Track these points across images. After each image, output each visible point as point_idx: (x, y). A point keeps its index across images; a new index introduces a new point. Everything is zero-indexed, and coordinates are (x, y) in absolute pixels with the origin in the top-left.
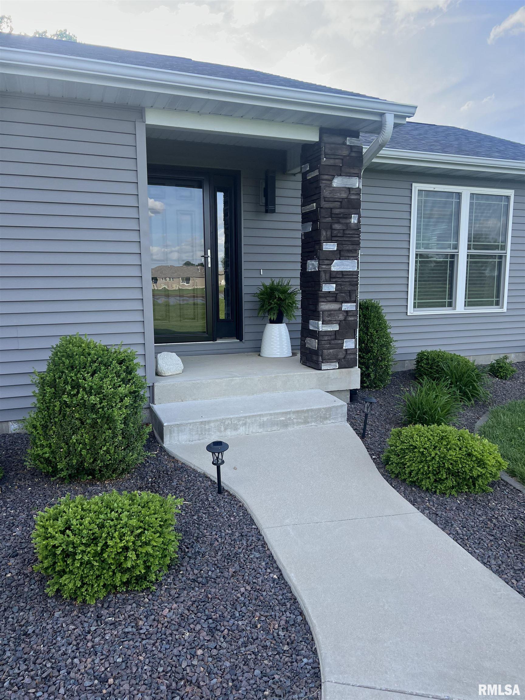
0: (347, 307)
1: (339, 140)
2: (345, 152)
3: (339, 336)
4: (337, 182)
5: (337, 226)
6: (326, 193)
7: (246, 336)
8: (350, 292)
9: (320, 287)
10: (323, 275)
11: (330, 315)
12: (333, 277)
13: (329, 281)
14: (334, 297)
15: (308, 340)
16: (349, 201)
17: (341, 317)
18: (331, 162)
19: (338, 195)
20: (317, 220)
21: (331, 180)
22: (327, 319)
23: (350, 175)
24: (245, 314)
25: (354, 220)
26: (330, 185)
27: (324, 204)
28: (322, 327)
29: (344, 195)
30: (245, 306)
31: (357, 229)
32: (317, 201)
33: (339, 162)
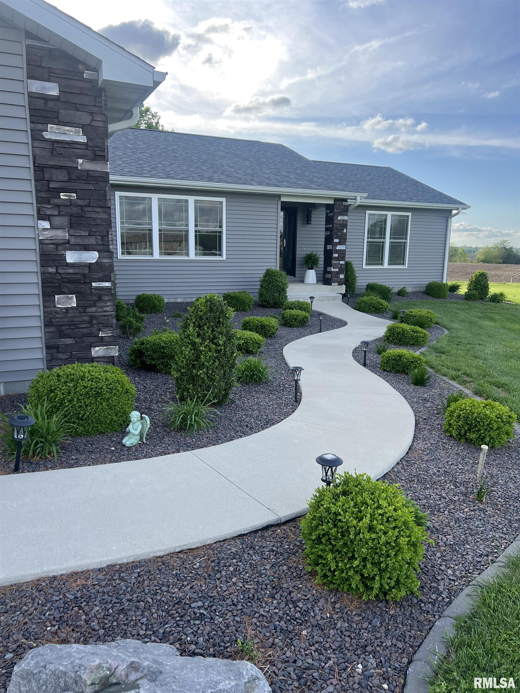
0: (342, 262)
1: (340, 203)
2: (342, 207)
3: (338, 273)
4: (340, 218)
5: (339, 233)
6: (335, 222)
7: (297, 275)
8: (343, 257)
9: (332, 255)
10: (334, 251)
11: (335, 265)
12: (337, 251)
13: (336, 253)
14: (337, 259)
15: (326, 275)
16: (343, 224)
17: (339, 266)
18: (338, 211)
19: (340, 222)
20: (332, 231)
21: (338, 217)
22: (334, 267)
23: (344, 215)
24: (297, 266)
25: (345, 231)
26: (337, 219)
27: (335, 226)
28: (333, 270)
29: (342, 222)
30: (297, 263)
31: (346, 234)
32: (333, 224)
33: (340, 211)
